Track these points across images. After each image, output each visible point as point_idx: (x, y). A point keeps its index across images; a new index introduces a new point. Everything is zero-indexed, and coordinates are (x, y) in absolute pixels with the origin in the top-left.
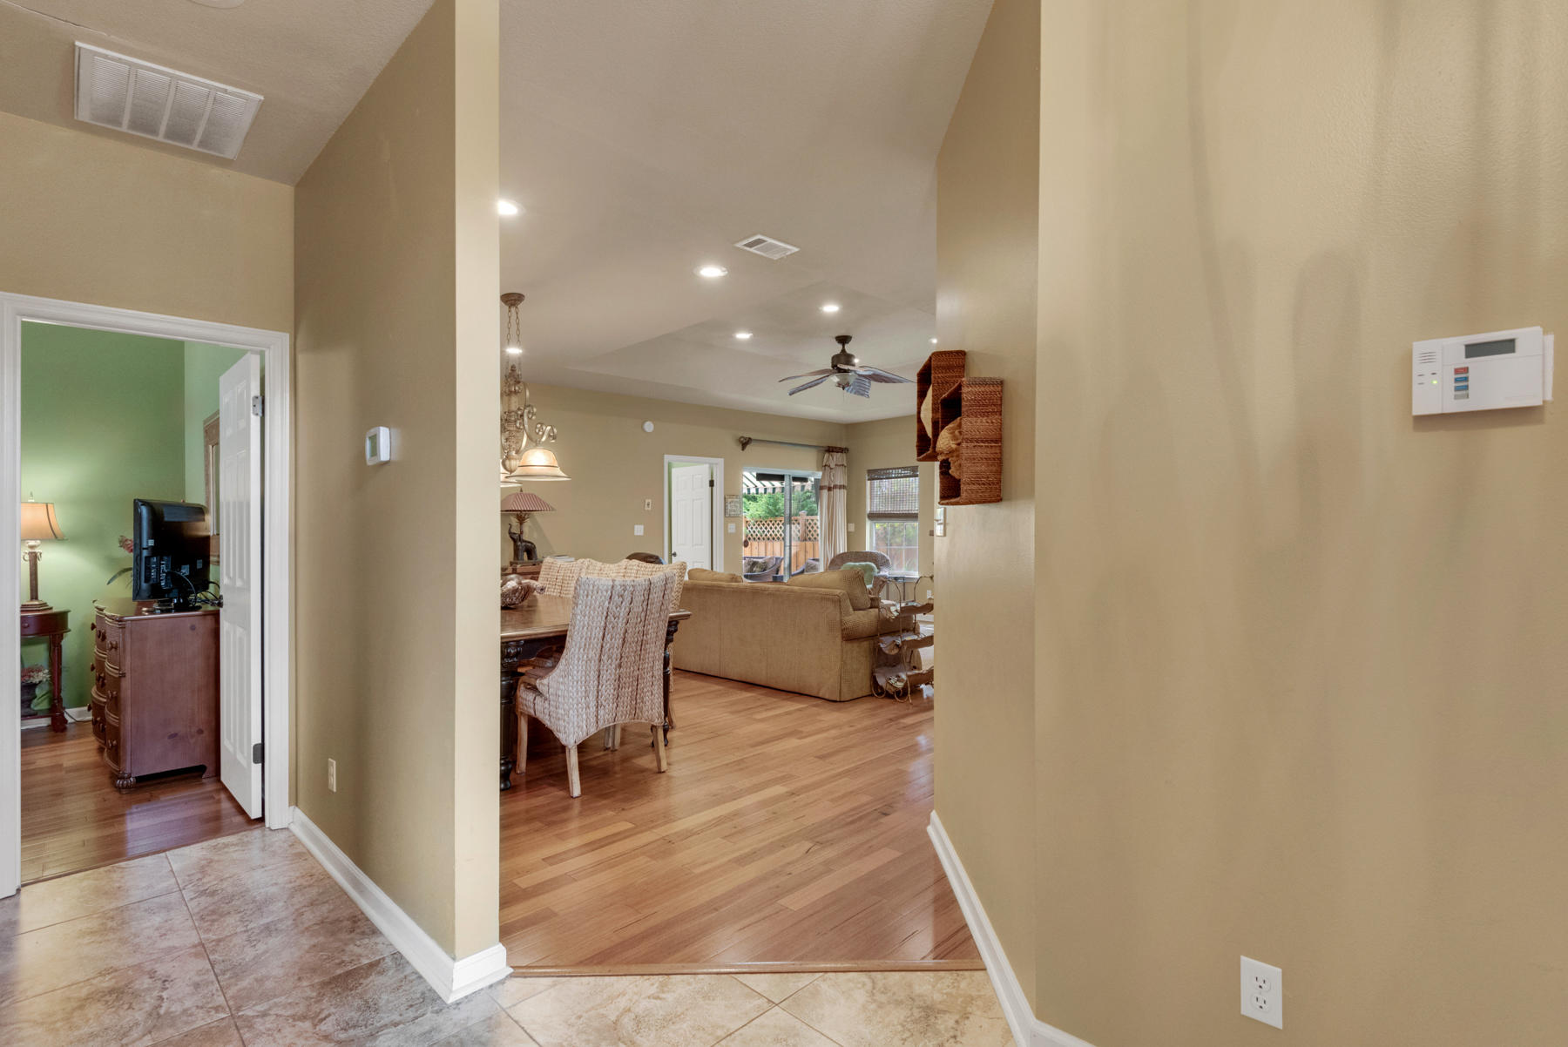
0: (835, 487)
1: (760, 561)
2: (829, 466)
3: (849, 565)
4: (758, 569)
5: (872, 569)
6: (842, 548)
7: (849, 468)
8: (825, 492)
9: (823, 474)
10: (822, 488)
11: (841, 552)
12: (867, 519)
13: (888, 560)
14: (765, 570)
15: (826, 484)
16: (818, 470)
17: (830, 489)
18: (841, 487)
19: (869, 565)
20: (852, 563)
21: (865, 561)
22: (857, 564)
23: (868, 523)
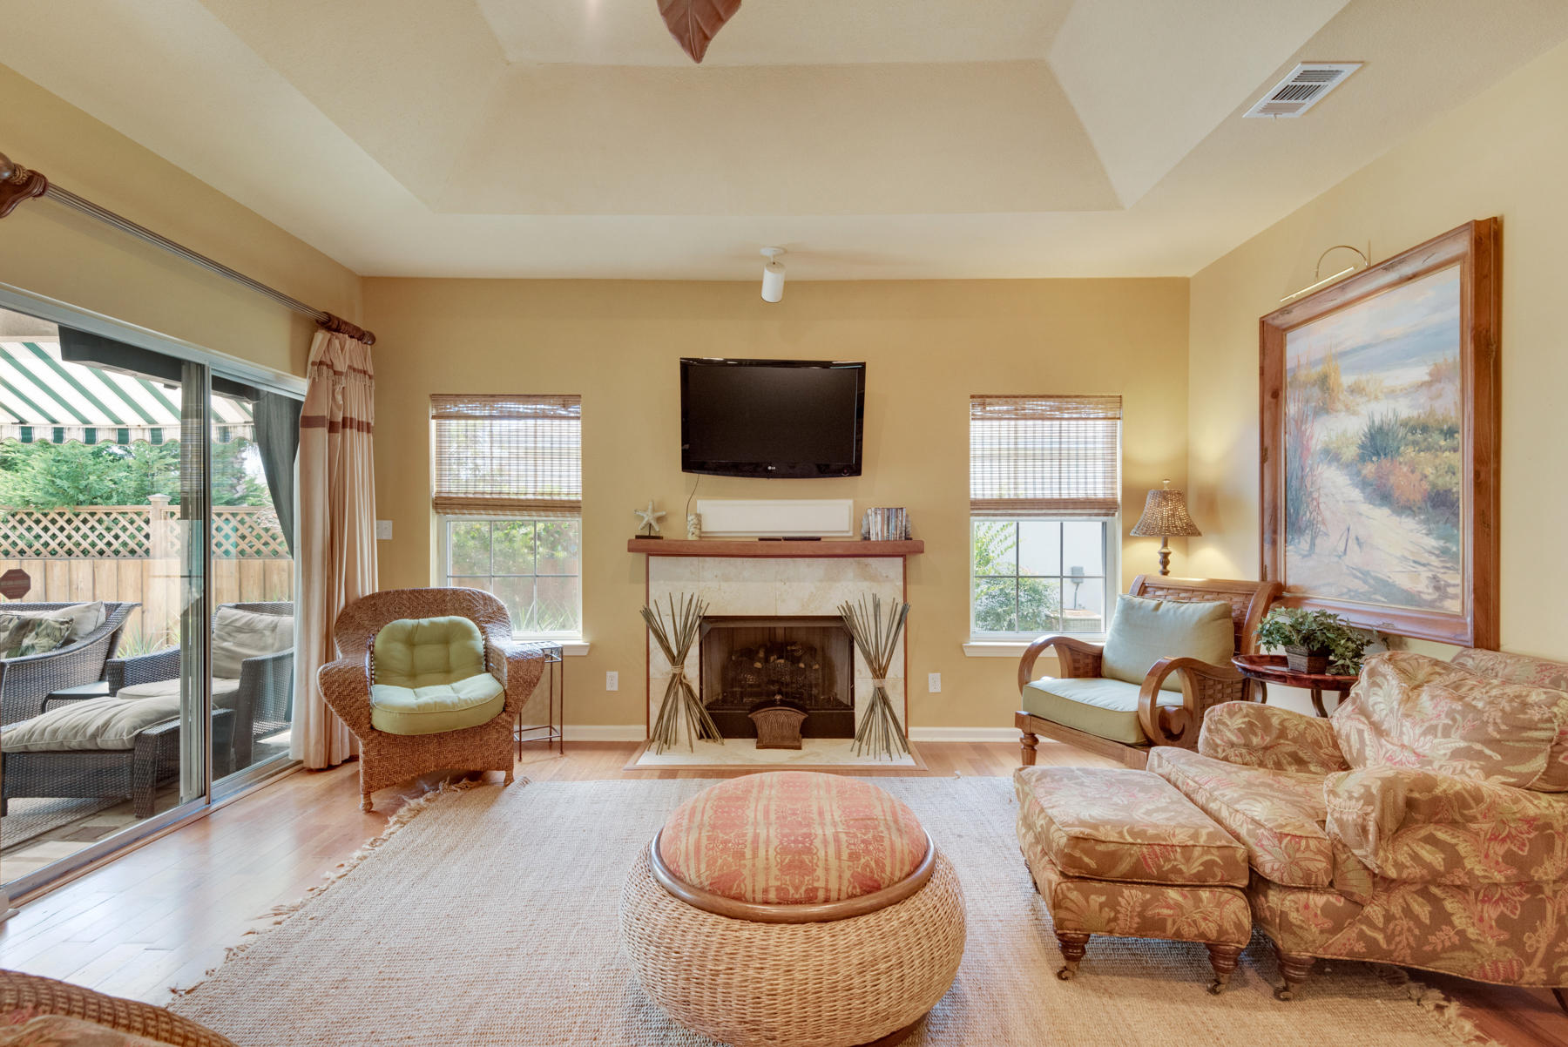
0: (346, 423)
1: (49, 616)
2: (331, 366)
3: (403, 628)
4: (44, 641)
5: (468, 634)
6: (368, 583)
7: (378, 379)
8: (321, 433)
9: (314, 386)
10: (310, 422)
11: (367, 594)
12: (432, 511)
13: (500, 609)
14: (68, 641)
15: (324, 411)
16: (294, 372)
17: (332, 427)
18: (363, 427)
19: (458, 624)
20: (409, 622)
21: (443, 613)
22: (424, 621)
23: (434, 520)
